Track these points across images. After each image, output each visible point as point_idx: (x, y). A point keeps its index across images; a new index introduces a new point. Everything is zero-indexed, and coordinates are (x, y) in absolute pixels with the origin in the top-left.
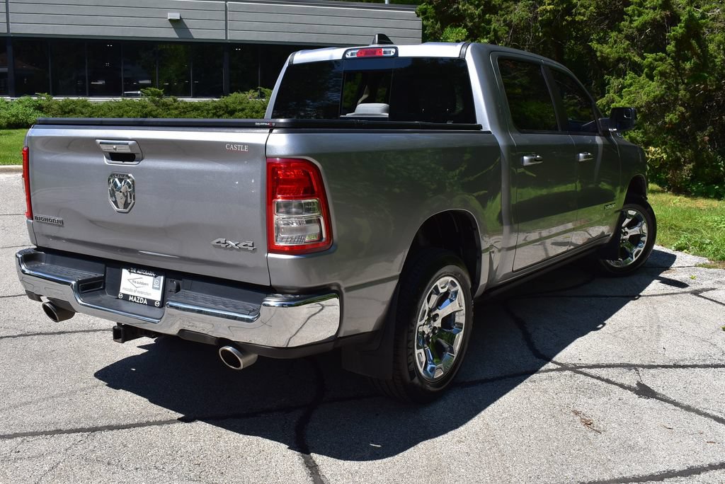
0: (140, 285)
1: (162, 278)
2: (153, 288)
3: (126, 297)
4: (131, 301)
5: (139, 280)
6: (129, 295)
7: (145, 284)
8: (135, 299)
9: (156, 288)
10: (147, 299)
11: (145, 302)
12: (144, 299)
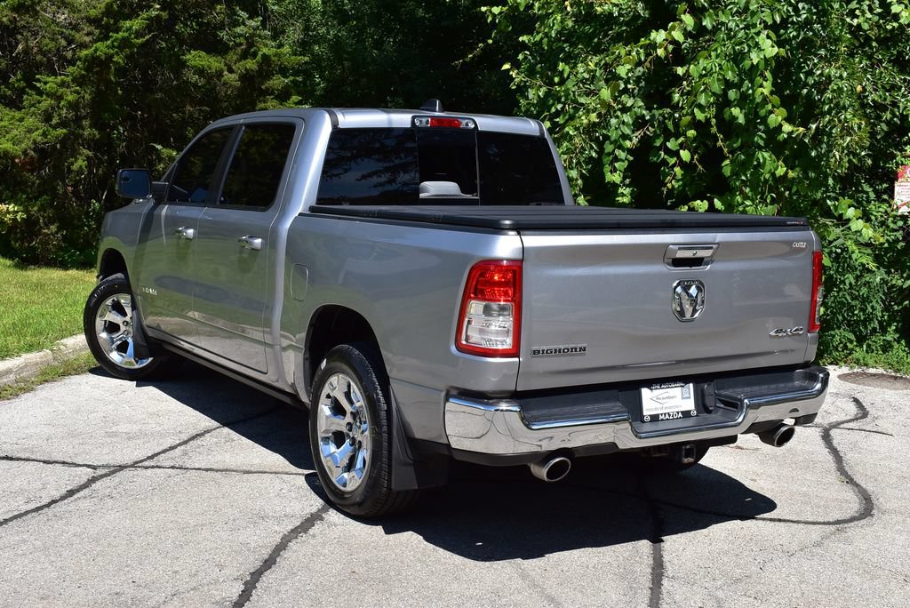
0: (666, 400)
1: (691, 385)
2: (683, 398)
3: (655, 418)
4: (662, 420)
5: (664, 396)
6: (658, 415)
7: (672, 398)
8: (667, 416)
9: (686, 398)
10: (682, 412)
11: (680, 415)
12: (678, 413)
